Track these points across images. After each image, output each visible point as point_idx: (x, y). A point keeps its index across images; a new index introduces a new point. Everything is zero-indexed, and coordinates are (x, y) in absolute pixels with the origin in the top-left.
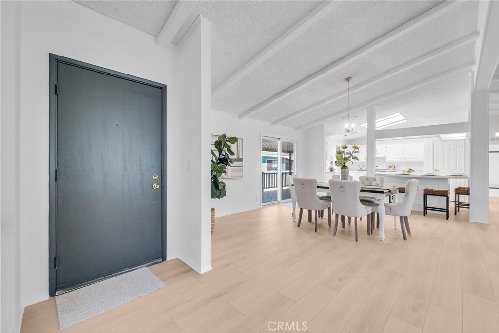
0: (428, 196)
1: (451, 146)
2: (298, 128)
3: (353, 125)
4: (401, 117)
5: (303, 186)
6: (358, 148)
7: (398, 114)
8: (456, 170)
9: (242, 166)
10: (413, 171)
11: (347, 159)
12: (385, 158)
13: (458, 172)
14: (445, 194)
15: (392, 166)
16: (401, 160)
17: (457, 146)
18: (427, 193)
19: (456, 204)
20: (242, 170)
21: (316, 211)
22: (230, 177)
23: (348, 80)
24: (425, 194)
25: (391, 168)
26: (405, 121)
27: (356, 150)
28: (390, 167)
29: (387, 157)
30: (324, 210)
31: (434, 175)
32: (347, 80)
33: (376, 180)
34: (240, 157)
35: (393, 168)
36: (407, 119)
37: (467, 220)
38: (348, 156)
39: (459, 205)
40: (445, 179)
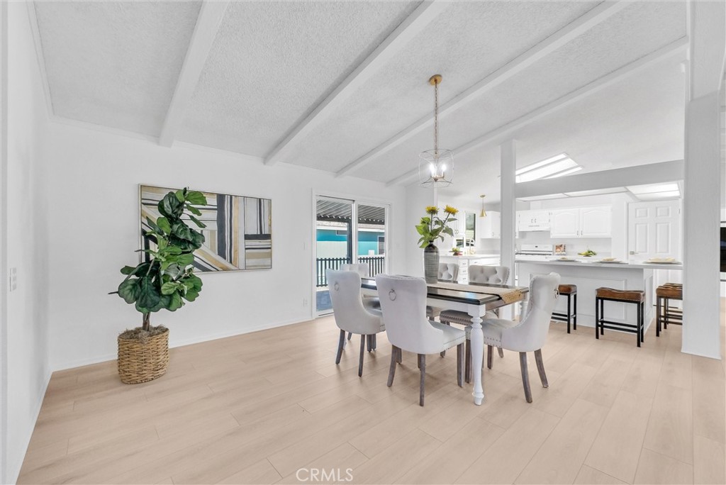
0: (604, 301)
1: (658, 210)
2: (389, 183)
3: (444, 167)
4: (569, 163)
5: (337, 286)
6: (453, 213)
7: (563, 156)
8: (668, 251)
9: (270, 248)
10: (595, 254)
11: (435, 233)
12: (548, 232)
13: (663, 257)
14: (634, 298)
15: (561, 246)
16: (575, 235)
17: (668, 210)
18: (604, 296)
19: (659, 316)
20: (270, 255)
21: (363, 336)
22: (242, 267)
23: (436, 81)
24: (597, 299)
25: (558, 250)
26: (579, 169)
27: (451, 216)
28: (558, 247)
29: (551, 232)
30: (378, 335)
31: (618, 263)
32: (433, 80)
33: (496, 272)
34: (266, 231)
35: (562, 249)
36: (582, 166)
37: (678, 348)
38: (437, 227)
39: (666, 316)
40: (638, 270)
